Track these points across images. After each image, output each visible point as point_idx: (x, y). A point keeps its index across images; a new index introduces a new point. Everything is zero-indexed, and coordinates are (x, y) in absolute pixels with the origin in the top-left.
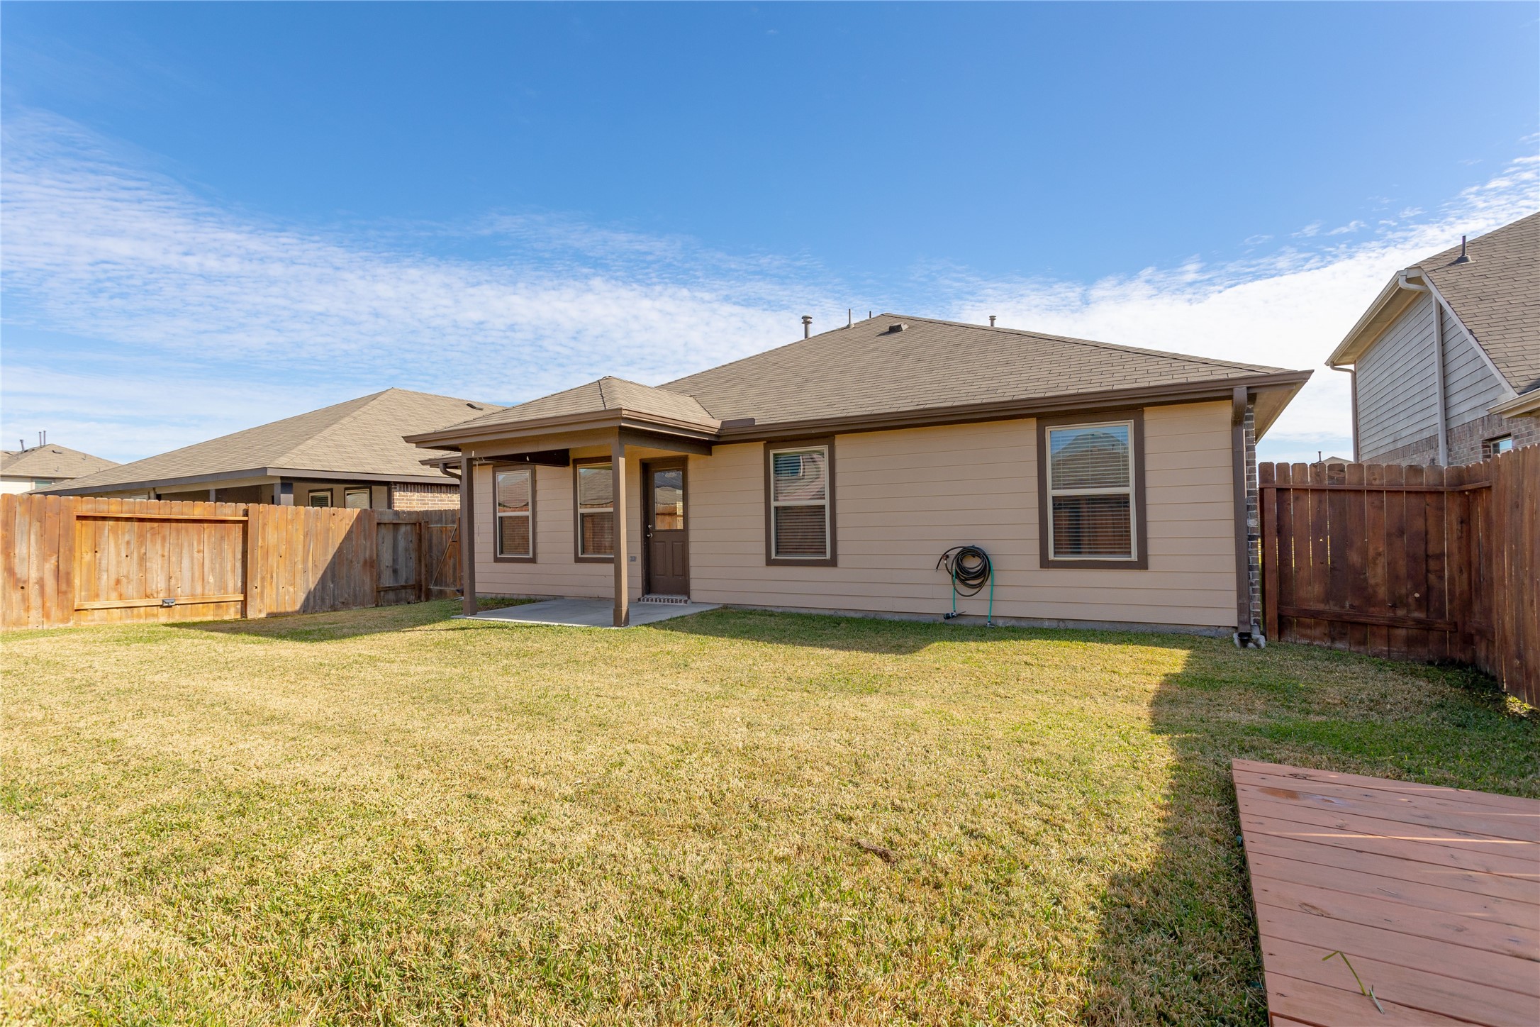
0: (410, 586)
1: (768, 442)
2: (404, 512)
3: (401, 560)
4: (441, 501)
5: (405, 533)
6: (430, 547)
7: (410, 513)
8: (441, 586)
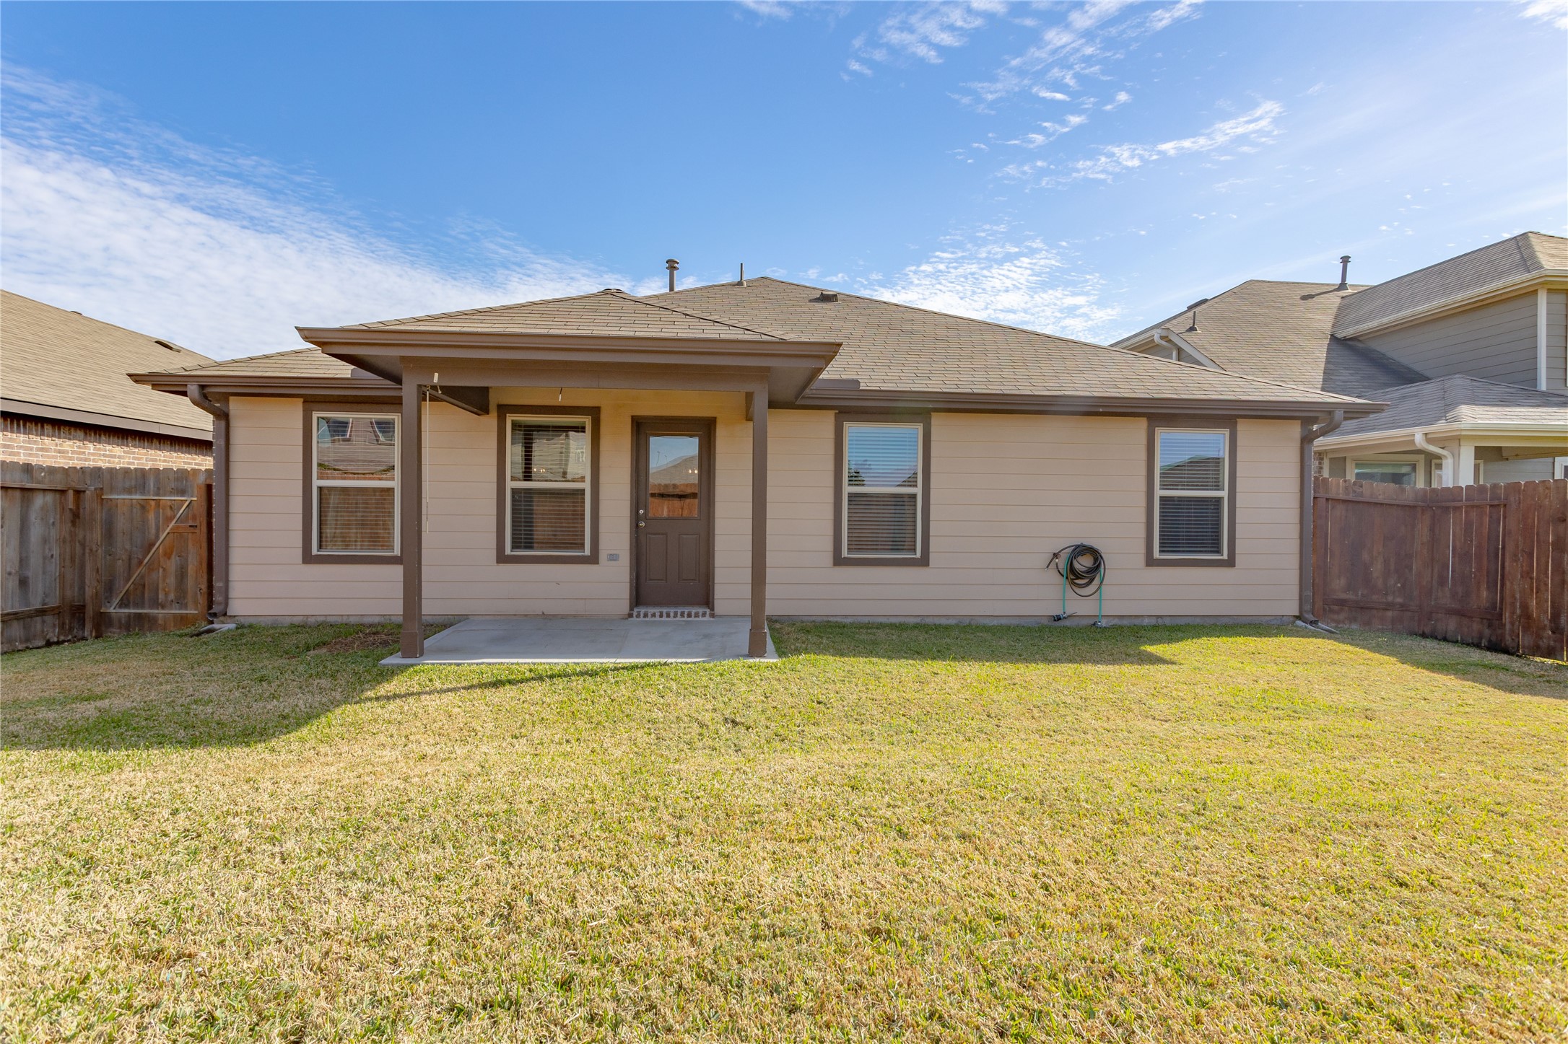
0: (53, 609)
1: (840, 412)
2: (41, 468)
3: (35, 560)
4: (42, 449)
5: (42, 508)
6: (109, 534)
7: (52, 471)
8: (136, 606)
